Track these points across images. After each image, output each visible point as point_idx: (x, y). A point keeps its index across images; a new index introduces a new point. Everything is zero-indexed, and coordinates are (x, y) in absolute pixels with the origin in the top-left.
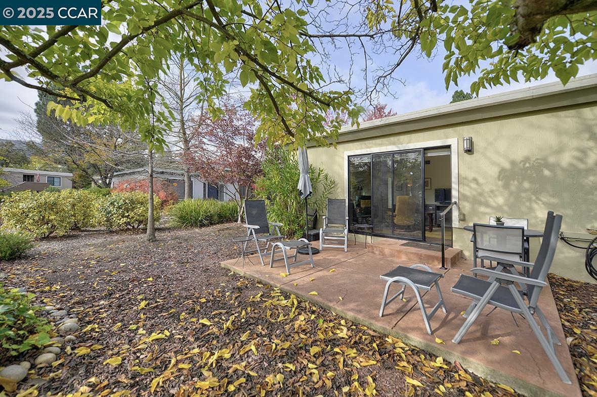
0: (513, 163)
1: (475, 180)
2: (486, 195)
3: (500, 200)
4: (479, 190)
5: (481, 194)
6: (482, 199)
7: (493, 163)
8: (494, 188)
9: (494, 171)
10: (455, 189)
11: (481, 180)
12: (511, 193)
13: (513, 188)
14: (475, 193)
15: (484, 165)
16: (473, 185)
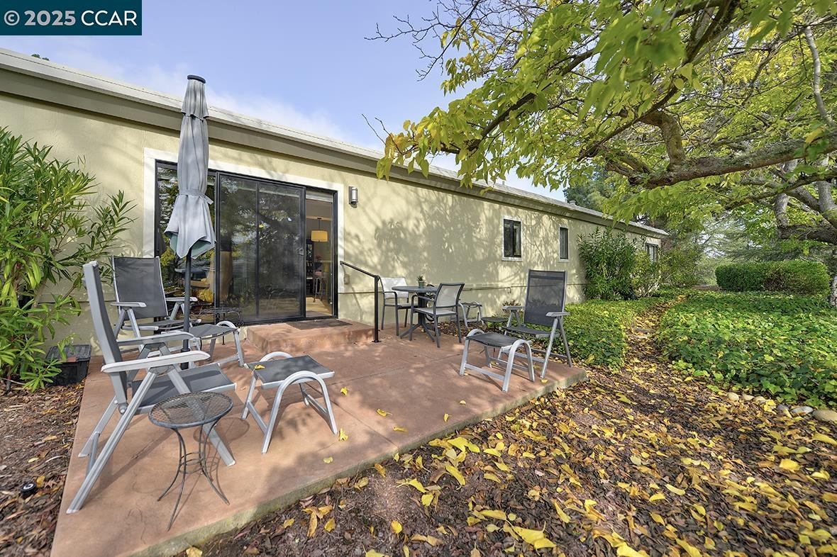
0: (384, 223)
1: (357, 236)
2: (365, 253)
3: (376, 259)
4: (360, 248)
5: (361, 253)
6: (362, 258)
7: (371, 220)
8: (372, 247)
9: (371, 229)
10: (341, 247)
11: (362, 238)
12: (382, 251)
13: (384, 247)
14: (357, 252)
15: (364, 220)
16: (355, 242)
